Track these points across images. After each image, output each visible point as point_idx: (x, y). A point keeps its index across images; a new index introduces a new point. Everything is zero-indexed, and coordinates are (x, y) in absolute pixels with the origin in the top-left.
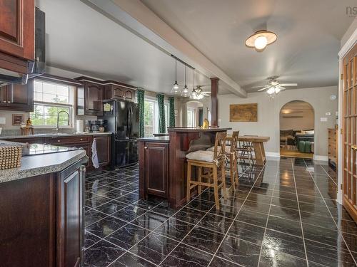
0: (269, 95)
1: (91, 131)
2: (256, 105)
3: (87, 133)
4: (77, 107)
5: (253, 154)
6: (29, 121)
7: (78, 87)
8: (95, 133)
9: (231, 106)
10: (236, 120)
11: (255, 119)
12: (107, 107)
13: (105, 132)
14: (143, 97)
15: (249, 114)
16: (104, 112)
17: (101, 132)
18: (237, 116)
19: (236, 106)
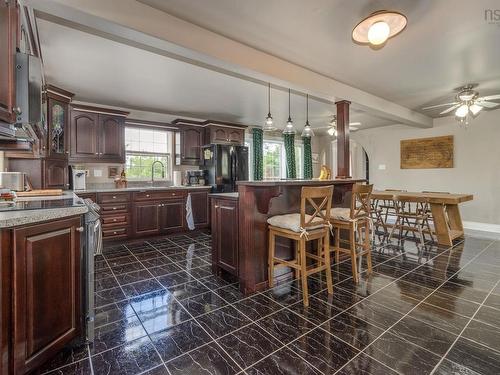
0: (458, 119)
1: (190, 184)
2: (450, 139)
3: (185, 187)
4: (175, 156)
5: (431, 223)
6: (123, 174)
7: (175, 131)
8: (194, 187)
9: (402, 142)
10: (412, 165)
11: (449, 163)
12: (208, 155)
13: (206, 185)
14: (261, 139)
15: (437, 155)
16: (205, 161)
17: (201, 186)
18: (414, 158)
19: (412, 142)
